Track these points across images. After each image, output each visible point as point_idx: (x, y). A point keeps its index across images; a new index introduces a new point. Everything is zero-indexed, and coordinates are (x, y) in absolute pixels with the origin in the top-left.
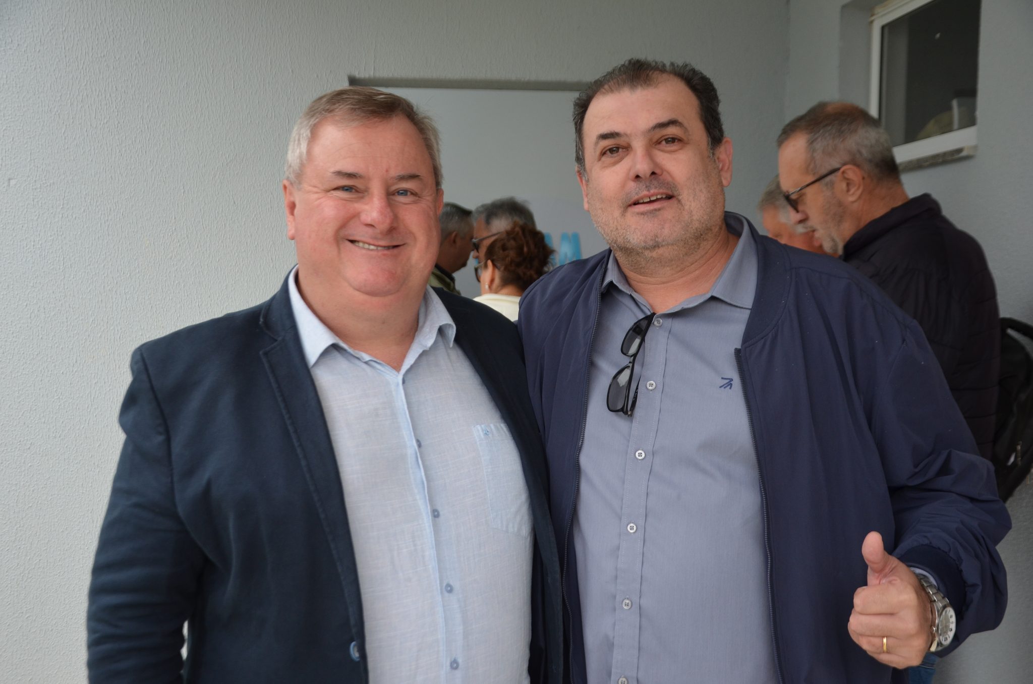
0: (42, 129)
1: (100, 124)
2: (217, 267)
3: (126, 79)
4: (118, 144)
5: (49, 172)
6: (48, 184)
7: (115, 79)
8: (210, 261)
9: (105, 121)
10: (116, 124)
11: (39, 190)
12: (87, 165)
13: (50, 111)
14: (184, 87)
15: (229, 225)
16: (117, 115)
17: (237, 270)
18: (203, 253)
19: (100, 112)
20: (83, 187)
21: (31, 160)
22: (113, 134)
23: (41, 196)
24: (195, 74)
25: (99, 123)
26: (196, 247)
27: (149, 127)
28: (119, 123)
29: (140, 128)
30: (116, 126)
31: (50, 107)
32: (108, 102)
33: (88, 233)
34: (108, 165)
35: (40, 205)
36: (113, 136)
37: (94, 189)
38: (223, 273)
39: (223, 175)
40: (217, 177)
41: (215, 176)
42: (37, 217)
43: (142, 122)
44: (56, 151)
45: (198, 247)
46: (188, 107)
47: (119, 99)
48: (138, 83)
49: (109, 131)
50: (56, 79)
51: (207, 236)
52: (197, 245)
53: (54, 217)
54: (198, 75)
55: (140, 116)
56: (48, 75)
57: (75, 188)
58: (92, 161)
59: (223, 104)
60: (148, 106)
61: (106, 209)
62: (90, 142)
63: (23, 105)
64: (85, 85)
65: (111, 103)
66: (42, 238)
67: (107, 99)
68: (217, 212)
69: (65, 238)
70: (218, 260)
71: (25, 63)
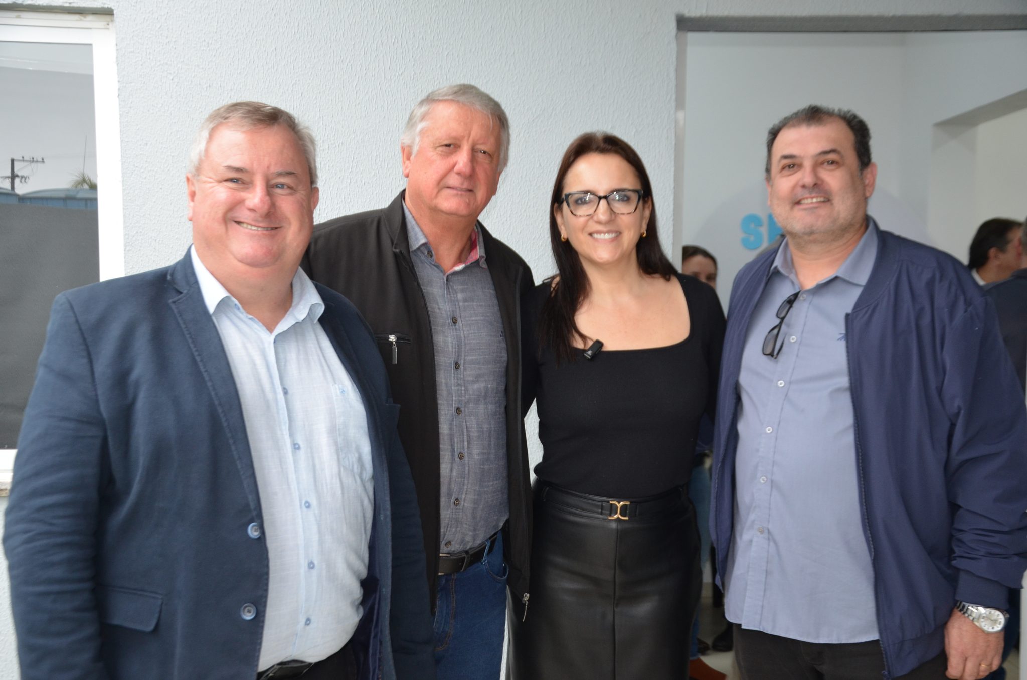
0: (333, 82)
1: (395, 75)
2: (519, 241)
3: (425, 23)
4: (414, 98)
5: (338, 131)
6: (337, 145)
7: (413, 24)
8: (511, 233)
9: (401, 72)
10: (412, 75)
11: (327, 152)
12: (379, 122)
13: (342, 61)
14: (488, 30)
15: (533, 191)
16: (414, 65)
17: (540, 244)
18: (503, 223)
19: (395, 62)
20: (374, 147)
21: (320, 118)
22: (408, 86)
23: (329, 159)
24: (501, 16)
25: (393, 74)
26: (496, 216)
27: (448, 78)
28: (415, 73)
29: (437, 79)
30: (412, 78)
31: (342, 58)
32: (404, 50)
33: (378, 200)
34: (402, 123)
35: (327, 168)
36: (408, 88)
37: (386, 149)
38: (524, 247)
39: (528, 133)
40: (521, 135)
41: (519, 135)
42: (324, 182)
43: (440, 73)
44: (347, 107)
45: (497, 217)
46: (492, 54)
47: (417, 47)
48: (438, 27)
49: (404, 83)
50: (350, 25)
51: (508, 204)
52: (496, 214)
53: (342, 182)
54: (505, 17)
55: (438, 66)
56: (341, 21)
57: (366, 149)
58: (384, 117)
59: (532, 50)
60: (447, 54)
61: (397, 172)
62: (383, 97)
63: (313, 56)
64: (381, 31)
65: (407, 51)
66: (328, 205)
67: (403, 46)
68: (520, 175)
69: (352, 206)
70: (519, 231)
71: (319, 8)
